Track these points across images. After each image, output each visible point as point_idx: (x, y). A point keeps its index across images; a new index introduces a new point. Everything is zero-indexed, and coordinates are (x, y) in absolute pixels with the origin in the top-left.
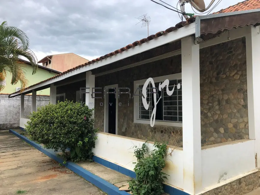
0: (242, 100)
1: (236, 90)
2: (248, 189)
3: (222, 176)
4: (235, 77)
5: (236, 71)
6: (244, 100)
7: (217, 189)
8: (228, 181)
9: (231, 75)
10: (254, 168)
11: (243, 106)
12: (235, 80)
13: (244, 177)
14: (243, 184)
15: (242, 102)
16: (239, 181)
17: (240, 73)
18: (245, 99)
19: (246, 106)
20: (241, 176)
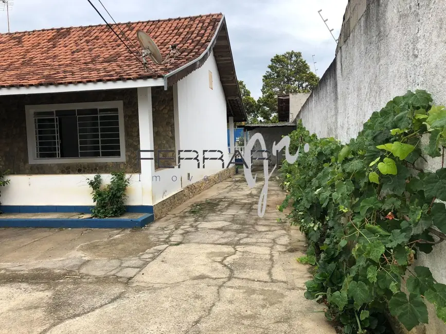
0: (170, 133)
1: (165, 123)
2: (179, 203)
3: (164, 193)
4: (163, 112)
5: (164, 106)
6: (172, 133)
7: (163, 201)
8: (168, 197)
9: (160, 109)
10: (181, 188)
11: (171, 137)
12: (164, 114)
13: (176, 194)
14: (176, 199)
15: (170, 135)
16: (174, 196)
17: (168, 108)
18: (173, 131)
19: (173, 138)
20: (174, 193)
